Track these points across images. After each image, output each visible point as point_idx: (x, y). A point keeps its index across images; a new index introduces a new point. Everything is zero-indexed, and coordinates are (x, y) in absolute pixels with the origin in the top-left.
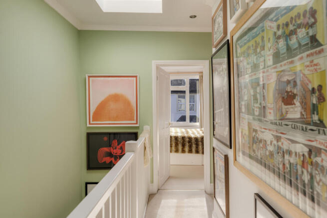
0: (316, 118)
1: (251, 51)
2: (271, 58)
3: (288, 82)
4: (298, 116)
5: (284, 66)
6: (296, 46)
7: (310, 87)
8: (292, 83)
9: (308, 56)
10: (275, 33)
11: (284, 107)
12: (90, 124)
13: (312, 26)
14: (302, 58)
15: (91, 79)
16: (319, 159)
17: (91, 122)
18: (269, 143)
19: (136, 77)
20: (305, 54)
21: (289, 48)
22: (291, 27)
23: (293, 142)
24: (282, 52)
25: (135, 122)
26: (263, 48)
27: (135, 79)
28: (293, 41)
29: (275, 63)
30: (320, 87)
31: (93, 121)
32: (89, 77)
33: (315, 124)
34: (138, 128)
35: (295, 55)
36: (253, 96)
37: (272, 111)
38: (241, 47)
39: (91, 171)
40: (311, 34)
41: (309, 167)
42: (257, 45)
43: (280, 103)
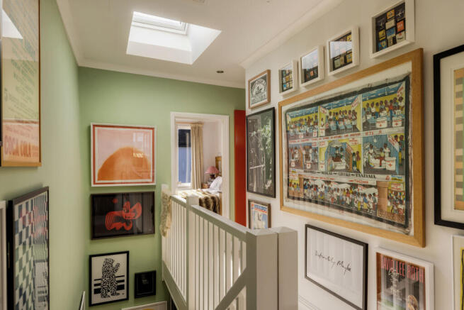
0: (355, 168)
1: (304, 123)
2: (324, 131)
3: (337, 148)
4: (344, 167)
5: (331, 138)
6: (343, 128)
7: (352, 152)
8: (340, 149)
9: (351, 135)
10: (327, 117)
11: (334, 163)
12: (95, 183)
13: (354, 120)
14: (347, 136)
15: (96, 128)
16: (356, 190)
17: (96, 181)
18: (320, 186)
19: (153, 129)
20: (349, 134)
21: (338, 128)
22: (340, 116)
23: (340, 183)
24: (332, 129)
25: (151, 180)
26: (316, 123)
27: (151, 131)
28: (341, 125)
29: (327, 135)
30: (358, 152)
31: (98, 180)
32: (94, 126)
33: (355, 172)
34: (154, 187)
35: (343, 133)
36: (306, 155)
37: (324, 166)
38: (292, 117)
39: (96, 241)
40: (353, 124)
41: (351, 195)
42: (310, 120)
43: (331, 160)
